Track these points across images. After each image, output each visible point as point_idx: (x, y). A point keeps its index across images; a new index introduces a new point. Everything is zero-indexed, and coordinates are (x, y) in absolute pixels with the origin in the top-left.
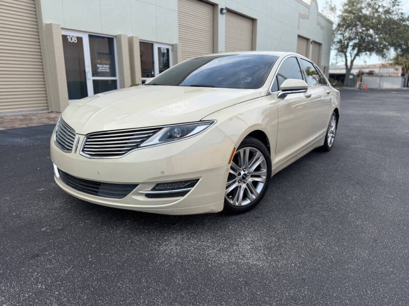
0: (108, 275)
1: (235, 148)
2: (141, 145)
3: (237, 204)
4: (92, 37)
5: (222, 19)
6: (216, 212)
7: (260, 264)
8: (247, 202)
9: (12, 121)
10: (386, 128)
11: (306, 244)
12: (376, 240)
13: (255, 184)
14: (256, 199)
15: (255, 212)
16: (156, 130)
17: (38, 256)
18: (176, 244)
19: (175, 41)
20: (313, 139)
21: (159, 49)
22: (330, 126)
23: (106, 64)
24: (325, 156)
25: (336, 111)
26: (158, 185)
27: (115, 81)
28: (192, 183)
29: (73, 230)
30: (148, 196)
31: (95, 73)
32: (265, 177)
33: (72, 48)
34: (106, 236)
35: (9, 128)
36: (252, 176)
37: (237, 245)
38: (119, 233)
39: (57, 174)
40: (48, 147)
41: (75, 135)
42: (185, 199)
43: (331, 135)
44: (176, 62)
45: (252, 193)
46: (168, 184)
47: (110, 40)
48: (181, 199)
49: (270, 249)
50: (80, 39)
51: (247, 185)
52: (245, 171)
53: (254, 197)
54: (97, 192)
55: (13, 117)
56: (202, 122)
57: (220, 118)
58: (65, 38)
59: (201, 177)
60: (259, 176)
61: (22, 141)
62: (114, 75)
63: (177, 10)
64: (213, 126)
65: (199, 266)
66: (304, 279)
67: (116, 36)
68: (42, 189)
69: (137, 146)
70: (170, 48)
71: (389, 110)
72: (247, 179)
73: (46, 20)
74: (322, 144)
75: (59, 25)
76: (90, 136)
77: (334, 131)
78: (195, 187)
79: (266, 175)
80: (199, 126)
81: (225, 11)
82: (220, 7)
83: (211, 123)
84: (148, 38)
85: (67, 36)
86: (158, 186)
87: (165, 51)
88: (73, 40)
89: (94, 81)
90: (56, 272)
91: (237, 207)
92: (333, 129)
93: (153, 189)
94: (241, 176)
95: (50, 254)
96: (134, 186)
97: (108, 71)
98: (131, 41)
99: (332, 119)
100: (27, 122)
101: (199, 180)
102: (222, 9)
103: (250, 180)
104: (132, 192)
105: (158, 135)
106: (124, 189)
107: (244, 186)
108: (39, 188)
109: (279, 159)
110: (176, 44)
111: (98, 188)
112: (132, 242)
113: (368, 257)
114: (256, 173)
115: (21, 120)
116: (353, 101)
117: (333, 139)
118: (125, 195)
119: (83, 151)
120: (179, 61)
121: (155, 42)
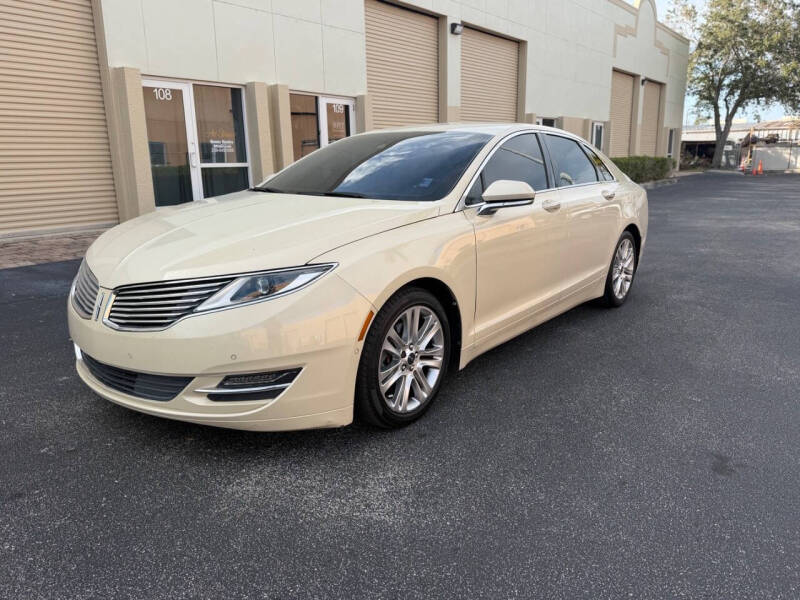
0: (123, 531)
1: (372, 313)
2: (199, 309)
3: (400, 409)
4: (200, 89)
5: (454, 45)
6: (338, 426)
7: (390, 520)
8: (414, 405)
9: (52, 247)
10: (762, 256)
11: (490, 485)
12: (624, 483)
13: (426, 370)
14: (428, 398)
15: (421, 426)
16: (225, 281)
17: (20, 495)
18: (257, 483)
19: (361, 91)
21: (330, 107)
22: (615, 261)
23: (226, 139)
24: (605, 321)
25: (632, 231)
26: (227, 378)
27: (245, 169)
28: (290, 375)
29: (91, 453)
30: (213, 397)
31: (206, 155)
32: (440, 359)
33: (163, 110)
34: (144, 464)
35: (40, 262)
36: (422, 358)
37: (364, 487)
39: (79, 356)
40: (66, 305)
41: (98, 288)
42: (276, 403)
43: (623, 275)
44: (361, 128)
45: (422, 387)
46: (246, 376)
47: (236, 93)
48: (270, 403)
49: (419, 493)
50: (177, 95)
51: (415, 373)
52: (411, 349)
53: (426, 396)
54: (132, 388)
55: (53, 241)
56: (308, 267)
57: (344, 260)
58: (148, 92)
59: (305, 364)
60: (430, 358)
61: (58, 286)
62: (242, 157)
63: (364, 30)
64: (329, 275)
65: (283, 522)
66: (456, 550)
67: (245, 86)
68: (65, 378)
69: (191, 311)
70: (350, 103)
72: (415, 363)
73: (115, 60)
74: (600, 292)
75: (138, 70)
76: (119, 291)
77: (632, 268)
78: (294, 382)
79: (442, 354)
80: (302, 273)
81: (459, 29)
82: (450, 21)
83: (326, 268)
84: (307, 86)
85: (154, 88)
86: (229, 380)
87: (342, 110)
88: (165, 96)
89: (203, 170)
90: (40, 525)
91: (400, 413)
92: (628, 264)
93: (221, 385)
94: (406, 358)
95: (40, 494)
96: (188, 379)
97: (232, 150)
98: (273, 93)
99: (620, 245)
100: (74, 251)
101: (300, 369)
102: (454, 26)
103: (419, 365)
104: (184, 390)
105: (227, 292)
106: (172, 385)
107: (410, 377)
108: (62, 376)
110: (362, 97)
111: (134, 382)
113: (594, 513)
114: (429, 353)
115: (67, 246)
116: (717, 200)
117: (628, 284)
118: (176, 395)
119: (110, 317)
120: (367, 127)
121: (322, 94)
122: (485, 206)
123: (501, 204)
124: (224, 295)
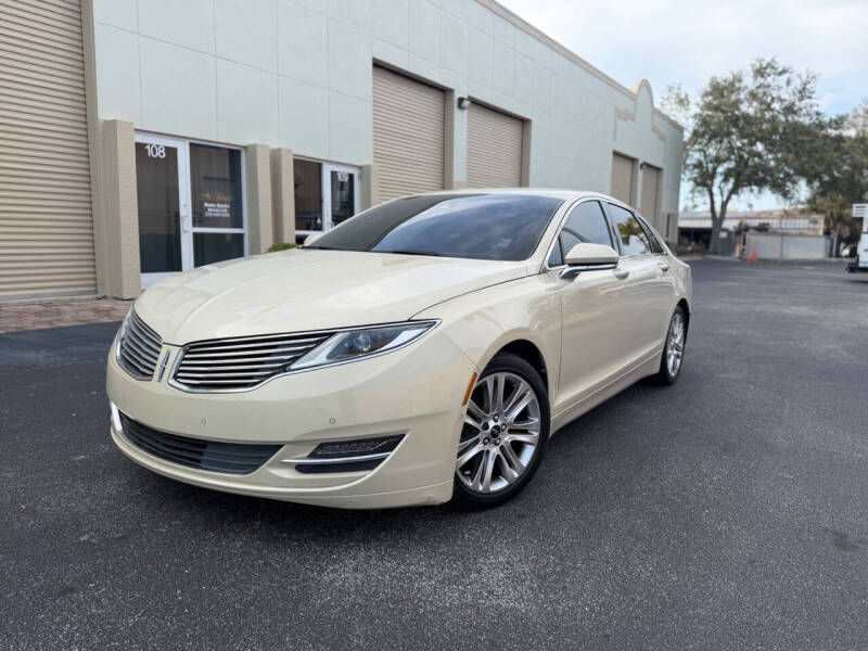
1: (475, 375)
2: (293, 367)
3: (481, 488)
4: (196, 148)
5: (461, 119)
6: (438, 503)
7: (522, 607)
8: (502, 484)
9: (19, 315)
10: (790, 338)
11: (615, 568)
12: (754, 561)
13: (518, 447)
14: (519, 478)
15: (516, 507)
16: (323, 336)
17: (72, 590)
18: (356, 570)
19: (367, 161)
20: (637, 359)
21: (334, 174)
22: (671, 334)
23: (222, 203)
24: (661, 395)
25: (683, 304)
26: (322, 446)
27: (241, 236)
28: (390, 442)
29: (144, 540)
30: (301, 468)
31: (199, 219)
32: (536, 434)
33: (155, 169)
34: (213, 552)
35: (9, 330)
36: (512, 431)
37: (479, 572)
38: (239, 547)
39: (118, 425)
40: (101, 372)
41: (160, 346)
42: (374, 476)
43: (675, 352)
44: (366, 203)
45: (511, 465)
46: (341, 443)
47: (233, 155)
48: (368, 474)
49: (543, 578)
50: (172, 153)
51: (502, 448)
52: (496, 421)
53: (516, 475)
54: (199, 461)
55: (20, 308)
56: (412, 323)
57: (448, 316)
58: (140, 148)
59: (408, 430)
60: (525, 432)
61: (40, 356)
62: (239, 224)
63: (371, 99)
64: (433, 332)
65: (401, 612)
66: (607, 636)
67: (245, 148)
68: (82, 457)
69: (284, 369)
70: (356, 172)
71: (798, 304)
72: (500, 436)
73: (105, 113)
74: (656, 369)
75: (132, 124)
76: (191, 348)
77: (681, 345)
78: (397, 449)
79: (539, 428)
80: (406, 329)
81: (466, 103)
82: (457, 95)
83: (430, 324)
84: (311, 152)
85: (146, 145)
86: (323, 448)
87: (346, 179)
88: (158, 154)
89: (196, 235)
90: (110, 624)
91: (481, 493)
92: (678, 340)
93: (313, 455)
94: (489, 431)
95: (97, 588)
96: (273, 448)
97: (228, 215)
98: (275, 158)
99: (673, 320)
100: (49, 319)
101: (402, 436)
102: (461, 100)
103: (507, 438)
104: (268, 462)
105: (324, 349)
106: (253, 455)
107: (495, 451)
108: (77, 455)
109: (566, 399)
110: (369, 166)
111: (201, 454)
112: (265, 564)
113: (736, 593)
114: (519, 426)
115: (38, 314)
116: (726, 284)
117: (679, 361)
118: (255, 468)
119: (175, 377)
120: (373, 202)
121: (326, 161)
122: (567, 269)
123: (585, 267)
124: (321, 351)
